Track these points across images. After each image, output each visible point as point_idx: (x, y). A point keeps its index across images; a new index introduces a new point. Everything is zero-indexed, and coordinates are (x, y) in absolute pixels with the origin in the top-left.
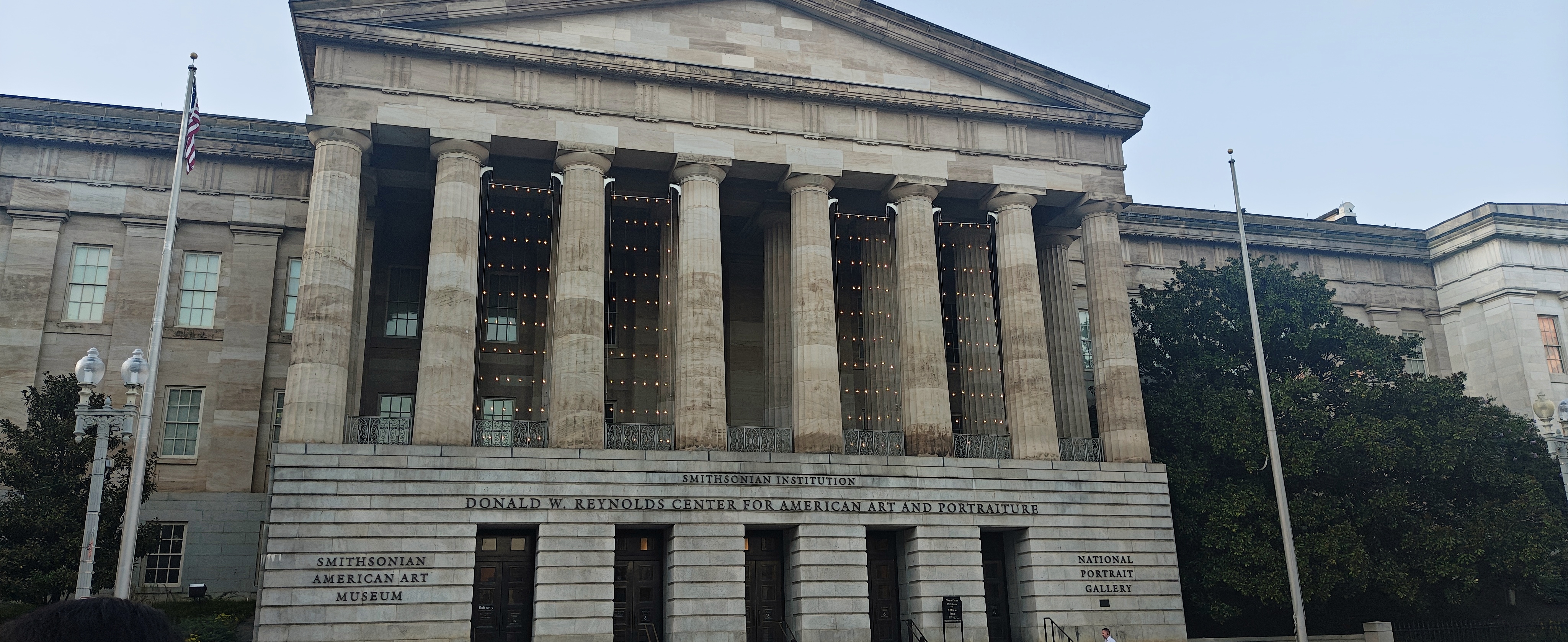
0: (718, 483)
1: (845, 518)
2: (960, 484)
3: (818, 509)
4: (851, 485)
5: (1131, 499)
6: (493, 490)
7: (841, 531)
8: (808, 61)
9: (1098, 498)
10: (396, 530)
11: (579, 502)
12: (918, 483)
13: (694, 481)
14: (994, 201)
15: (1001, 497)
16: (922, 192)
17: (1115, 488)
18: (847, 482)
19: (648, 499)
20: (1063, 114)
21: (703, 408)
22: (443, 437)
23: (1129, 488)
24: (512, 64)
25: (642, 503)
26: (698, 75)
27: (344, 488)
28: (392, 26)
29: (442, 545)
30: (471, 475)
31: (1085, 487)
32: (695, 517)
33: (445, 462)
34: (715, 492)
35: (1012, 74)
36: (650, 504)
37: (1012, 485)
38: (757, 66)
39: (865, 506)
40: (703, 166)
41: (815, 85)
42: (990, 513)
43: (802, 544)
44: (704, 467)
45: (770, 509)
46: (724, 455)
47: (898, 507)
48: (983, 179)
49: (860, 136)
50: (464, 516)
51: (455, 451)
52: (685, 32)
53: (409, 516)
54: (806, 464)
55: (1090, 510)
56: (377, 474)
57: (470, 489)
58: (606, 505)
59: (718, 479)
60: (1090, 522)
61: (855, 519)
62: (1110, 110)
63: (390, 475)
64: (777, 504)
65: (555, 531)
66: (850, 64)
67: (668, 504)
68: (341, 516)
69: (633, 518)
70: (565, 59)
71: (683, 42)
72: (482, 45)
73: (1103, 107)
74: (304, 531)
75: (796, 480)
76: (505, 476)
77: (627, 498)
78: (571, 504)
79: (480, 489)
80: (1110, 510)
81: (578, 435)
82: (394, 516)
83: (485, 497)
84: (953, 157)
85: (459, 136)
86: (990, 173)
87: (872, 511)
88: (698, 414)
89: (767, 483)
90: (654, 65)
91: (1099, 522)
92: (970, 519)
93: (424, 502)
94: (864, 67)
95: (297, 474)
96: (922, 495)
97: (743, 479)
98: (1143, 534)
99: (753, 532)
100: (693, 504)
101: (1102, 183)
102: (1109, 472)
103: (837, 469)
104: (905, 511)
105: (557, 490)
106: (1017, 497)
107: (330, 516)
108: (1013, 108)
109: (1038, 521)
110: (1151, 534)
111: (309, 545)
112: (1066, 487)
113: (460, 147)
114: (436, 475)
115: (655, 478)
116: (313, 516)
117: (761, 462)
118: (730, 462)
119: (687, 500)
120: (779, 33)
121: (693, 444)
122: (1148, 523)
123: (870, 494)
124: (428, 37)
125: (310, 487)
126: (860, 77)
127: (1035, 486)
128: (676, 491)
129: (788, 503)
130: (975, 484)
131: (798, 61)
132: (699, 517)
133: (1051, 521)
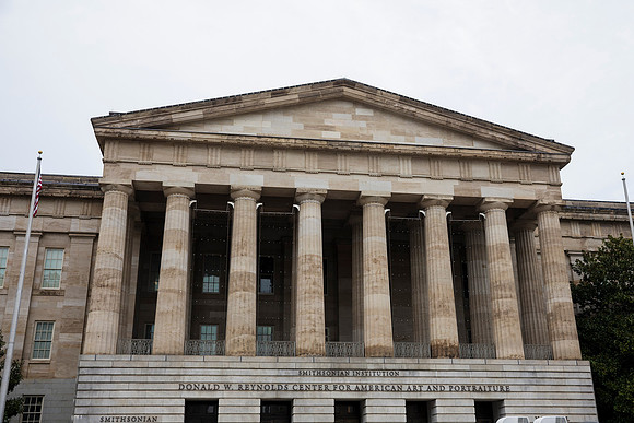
0: (319, 375)
1: (393, 395)
2: (462, 374)
3: (377, 390)
4: (397, 376)
5: (567, 382)
6: (194, 379)
7: (391, 403)
8: (371, 132)
9: (547, 382)
10: (142, 402)
11: (240, 386)
12: (437, 374)
13: (305, 374)
14: (483, 207)
15: (487, 381)
16: (439, 203)
17: (557, 375)
18: (394, 373)
19: (279, 384)
20: (522, 155)
21: (311, 332)
22: (167, 351)
23: (566, 375)
24: (206, 145)
25: (276, 387)
26: (307, 144)
27: (115, 379)
28: (143, 128)
29: (166, 411)
30: (182, 372)
31: (538, 375)
32: (305, 395)
33: (168, 364)
34: (317, 380)
35: (490, 133)
36: (280, 388)
37: (493, 374)
38: (342, 137)
39: (405, 388)
40: (311, 195)
41: (375, 146)
42: (481, 391)
43: (368, 410)
44: (311, 366)
45: (349, 390)
46: (322, 359)
47: (425, 388)
48: (475, 195)
49: (402, 174)
50: (178, 394)
51: (173, 358)
52: (301, 121)
53: (149, 394)
54: (370, 364)
55: (541, 389)
56: (132, 371)
57: (181, 379)
58: (256, 388)
59: (319, 373)
60: (542, 396)
61: (399, 395)
62: (551, 151)
63: (139, 372)
64: (353, 387)
65: (227, 402)
66: (396, 133)
67: (290, 387)
68: (113, 394)
69: (270, 395)
70: (234, 140)
71: (301, 126)
72: (190, 135)
73: (546, 150)
74: (94, 402)
75: (364, 373)
76: (201, 372)
77: (267, 384)
78: (236, 387)
79: (186, 379)
80: (554, 389)
81: (241, 349)
82: (141, 394)
83: (189, 384)
84: (457, 183)
85: (178, 185)
86: (479, 191)
87: (409, 391)
88: (308, 335)
89: (347, 375)
90: (283, 140)
91: (548, 396)
92: (468, 395)
93: (156, 387)
94: (404, 134)
95: (91, 371)
96: (439, 381)
97: (333, 372)
98: (575, 403)
99: (339, 403)
100: (304, 388)
101: (547, 194)
102: (555, 365)
103: (388, 367)
104: (429, 390)
105: (228, 379)
106: (497, 381)
107: (107, 394)
108: (491, 153)
109: (509, 396)
110: (581, 403)
111: (96, 411)
112: (527, 375)
113: (179, 191)
114: (163, 372)
115: (283, 373)
116: (99, 394)
117: (344, 363)
118: (326, 363)
119: (301, 385)
120: (354, 118)
121: (305, 353)
122: (579, 396)
123: (408, 381)
124: (162, 133)
125: (98, 378)
126: (401, 140)
127: (507, 375)
128: (295, 380)
129: (360, 386)
130: (471, 374)
131: (365, 133)
132: (308, 395)
133: (518, 396)
